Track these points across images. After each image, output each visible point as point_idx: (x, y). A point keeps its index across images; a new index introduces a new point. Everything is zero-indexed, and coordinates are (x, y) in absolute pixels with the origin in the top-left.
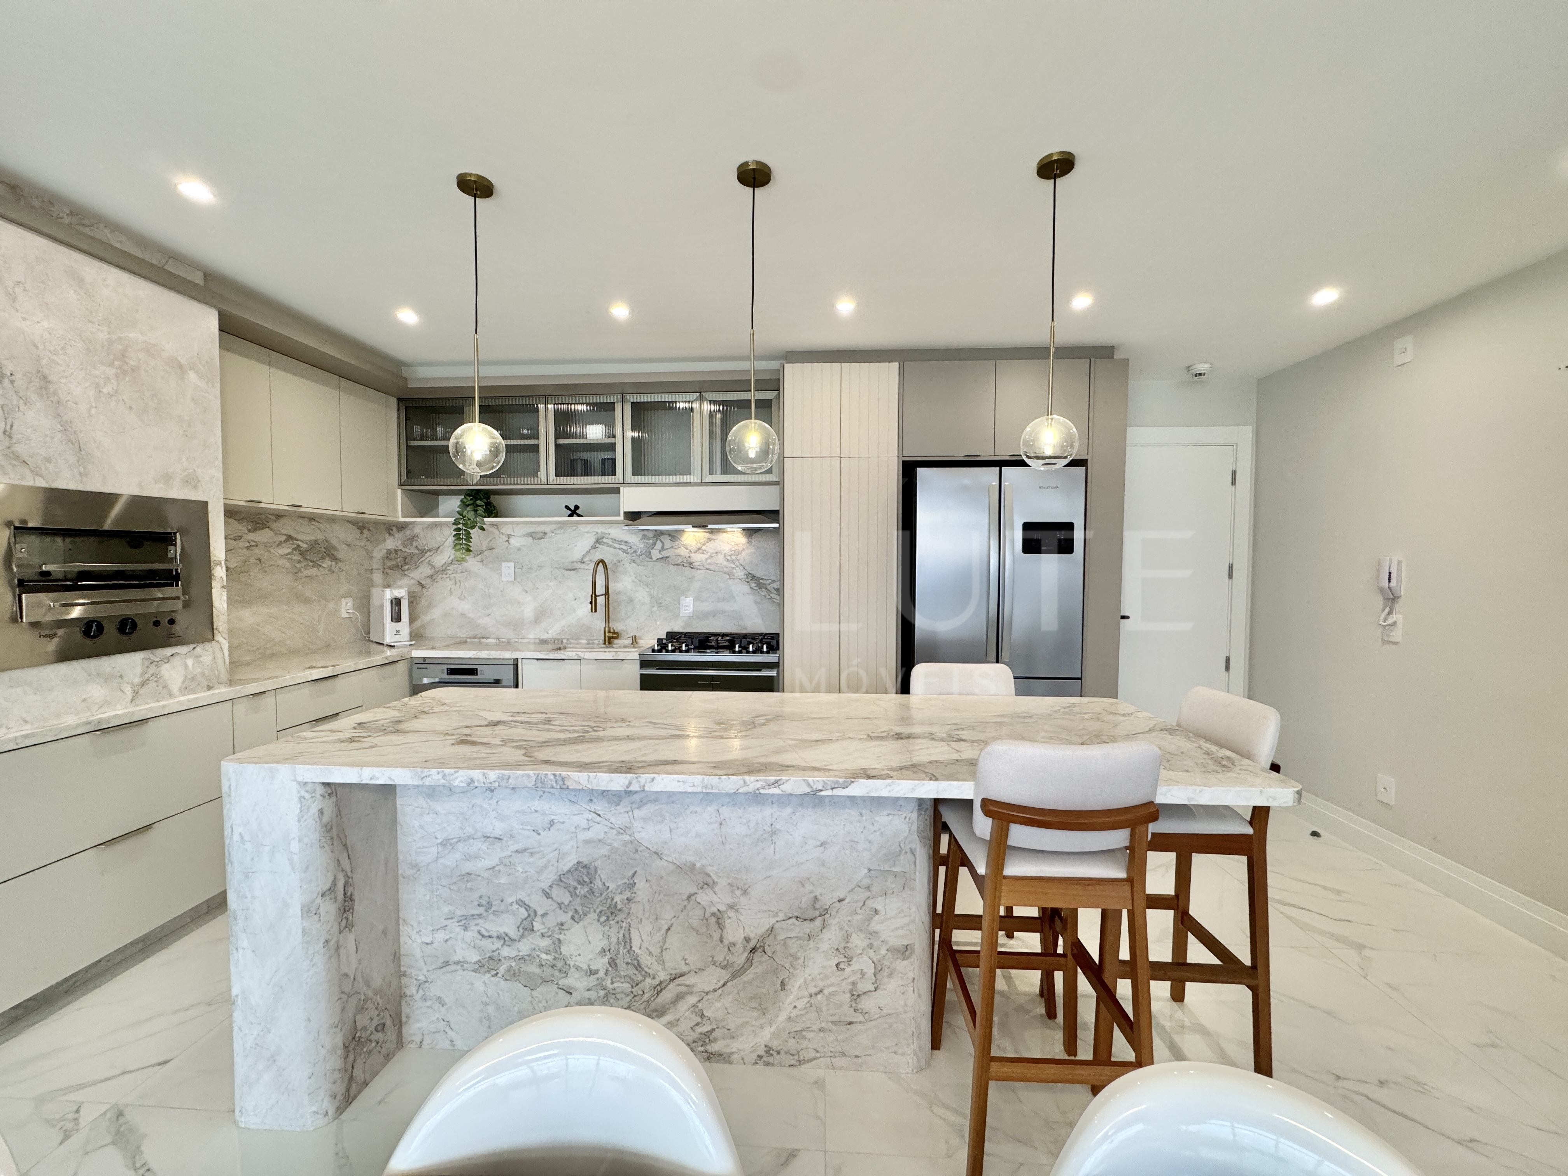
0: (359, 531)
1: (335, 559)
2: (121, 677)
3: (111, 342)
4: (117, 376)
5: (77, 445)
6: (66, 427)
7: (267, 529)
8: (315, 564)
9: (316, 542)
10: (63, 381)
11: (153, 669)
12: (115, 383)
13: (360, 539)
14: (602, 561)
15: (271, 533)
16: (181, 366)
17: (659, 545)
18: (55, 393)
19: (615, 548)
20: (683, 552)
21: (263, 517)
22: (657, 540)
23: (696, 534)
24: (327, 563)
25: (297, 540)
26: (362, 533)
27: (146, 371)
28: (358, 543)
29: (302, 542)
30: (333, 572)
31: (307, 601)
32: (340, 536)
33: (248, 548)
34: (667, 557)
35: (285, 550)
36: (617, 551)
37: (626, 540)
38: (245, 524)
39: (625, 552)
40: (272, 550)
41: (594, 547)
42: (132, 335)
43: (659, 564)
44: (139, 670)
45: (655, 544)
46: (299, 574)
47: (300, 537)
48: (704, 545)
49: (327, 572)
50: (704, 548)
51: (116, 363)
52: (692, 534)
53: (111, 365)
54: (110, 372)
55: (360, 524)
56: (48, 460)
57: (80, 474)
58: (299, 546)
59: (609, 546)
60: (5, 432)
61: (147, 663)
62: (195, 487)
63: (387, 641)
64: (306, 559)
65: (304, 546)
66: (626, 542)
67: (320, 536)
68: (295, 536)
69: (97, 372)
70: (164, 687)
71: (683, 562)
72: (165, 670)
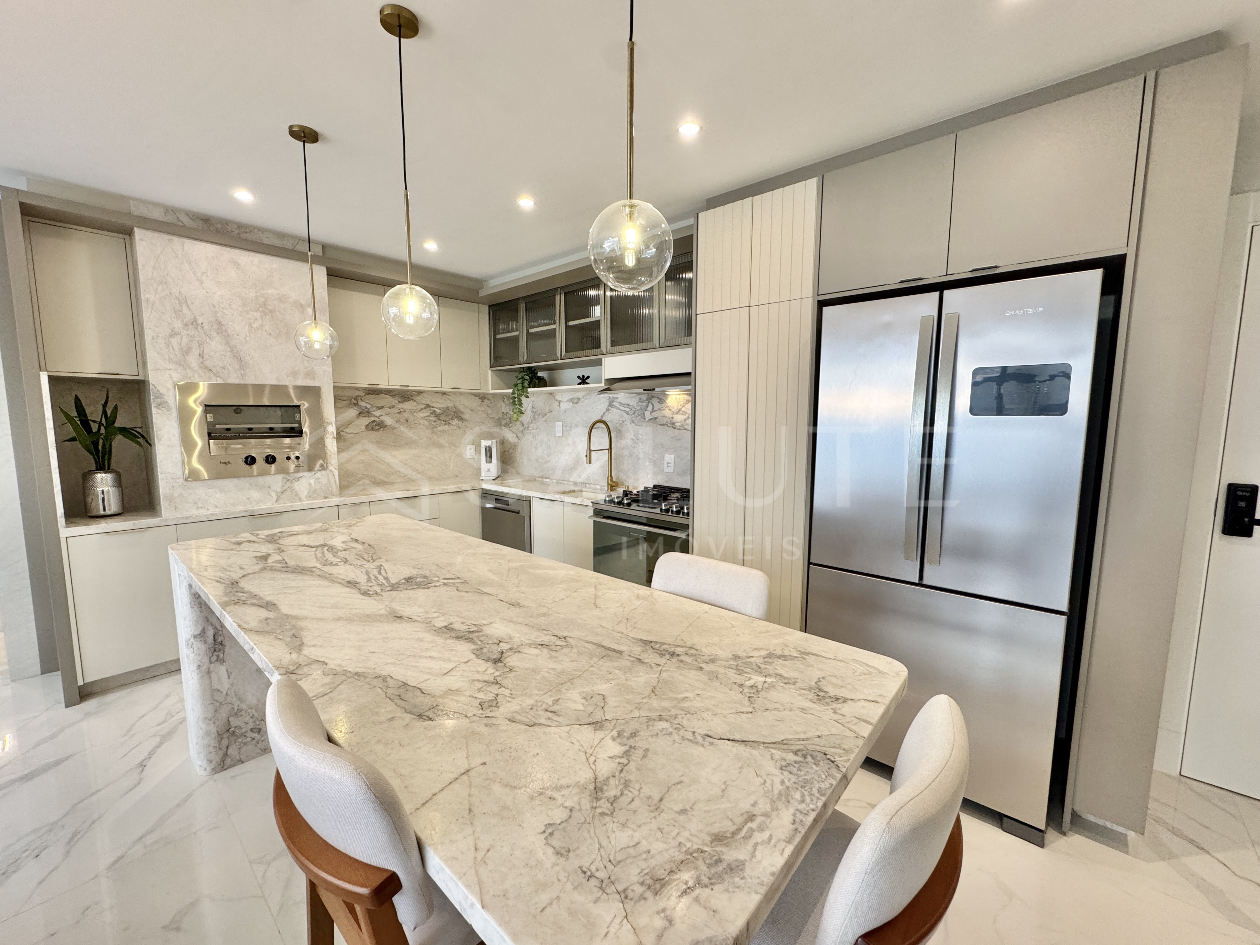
0: (480, 400)
1: (461, 419)
2: (269, 487)
3: (257, 297)
4: (261, 317)
5: (239, 358)
6: (232, 349)
7: (411, 401)
8: (447, 423)
9: (447, 408)
10: (230, 323)
11: (288, 484)
12: (260, 321)
13: (481, 406)
14: (602, 421)
15: (415, 403)
16: (302, 306)
17: (650, 408)
18: (226, 331)
19: (621, 410)
20: (667, 413)
21: (409, 393)
22: (649, 403)
23: (678, 396)
24: (455, 422)
25: (433, 407)
26: (482, 401)
27: (279, 311)
28: (479, 408)
29: (437, 408)
30: (460, 428)
31: (441, 446)
32: (463, 404)
33: (399, 413)
34: (656, 418)
35: (426, 413)
36: (623, 412)
37: (627, 403)
38: (396, 398)
39: (627, 413)
40: (415, 414)
41: (608, 410)
42: (269, 292)
43: (650, 424)
44: (280, 484)
45: (647, 406)
46: (435, 429)
47: (434, 405)
48: (684, 406)
49: (455, 428)
50: (683, 409)
51: (261, 309)
52: (674, 396)
53: (257, 311)
54: (257, 315)
55: (481, 396)
56: (223, 368)
57: (242, 375)
58: (434, 411)
59: (618, 409)
60: (200, 355)
61: (285, 480)
62: (314, 378)
64: (440, 420)
65: (438, 411)
66: (628, 405)
67: (450, 405)
68: (431, 405)
69: (249, 316)
70: (297, 495)
71: (667, 422)
72: (296, 485)
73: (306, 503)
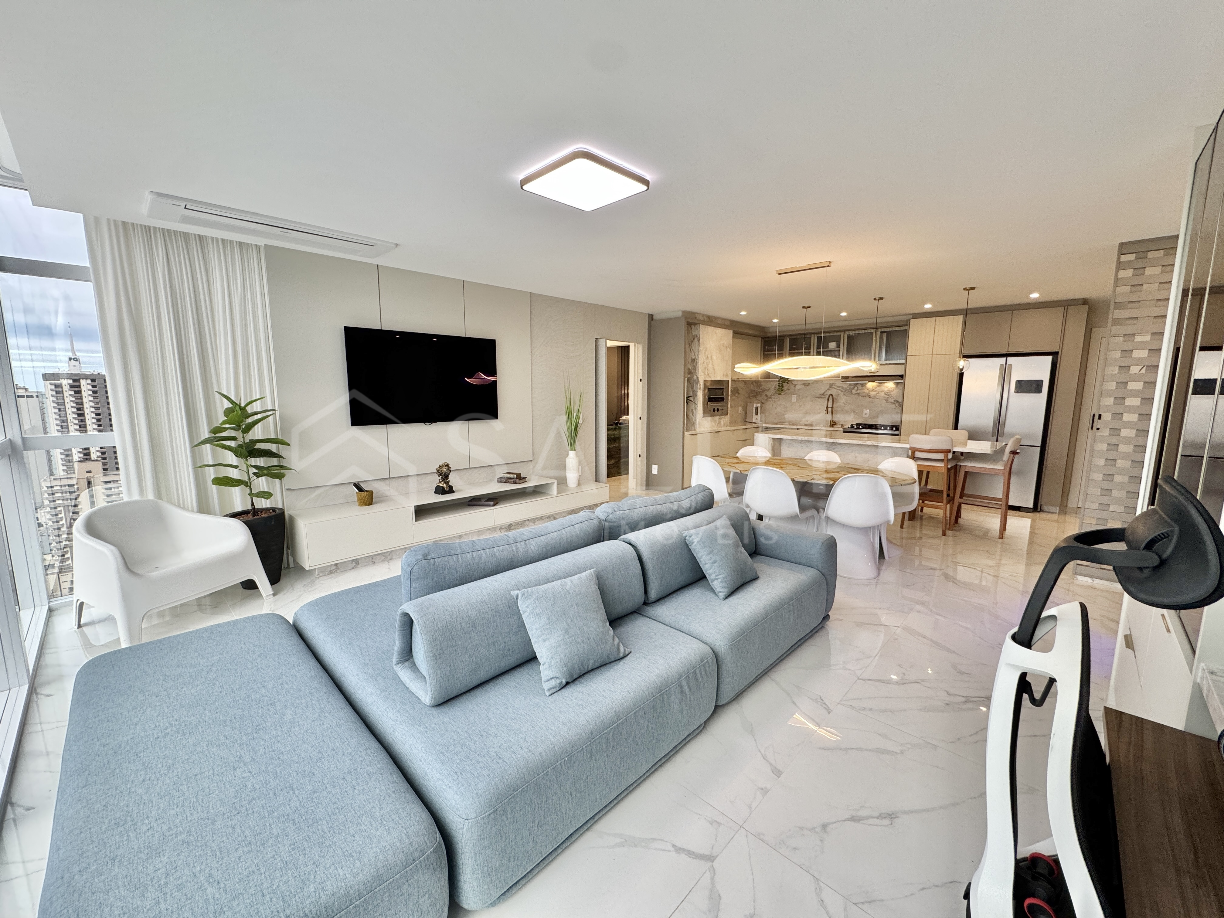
2: (716, 421)
14: (831, 395)
17: (856, 388)
19: (837, 389)
20: (866, 391)
34: (859, 393)
37: (842, 386)
39: (841, 391)
41: (829, 389)
43: (856, 396)
48: (876, 389)
52: (871, 384)
57: (714, 376)
60: (707, 369)
61: (719, 419)
62: (727, 377)
63: (753, 421)
71: (866, 395)
72: (721, 421)
73: (724, 429)
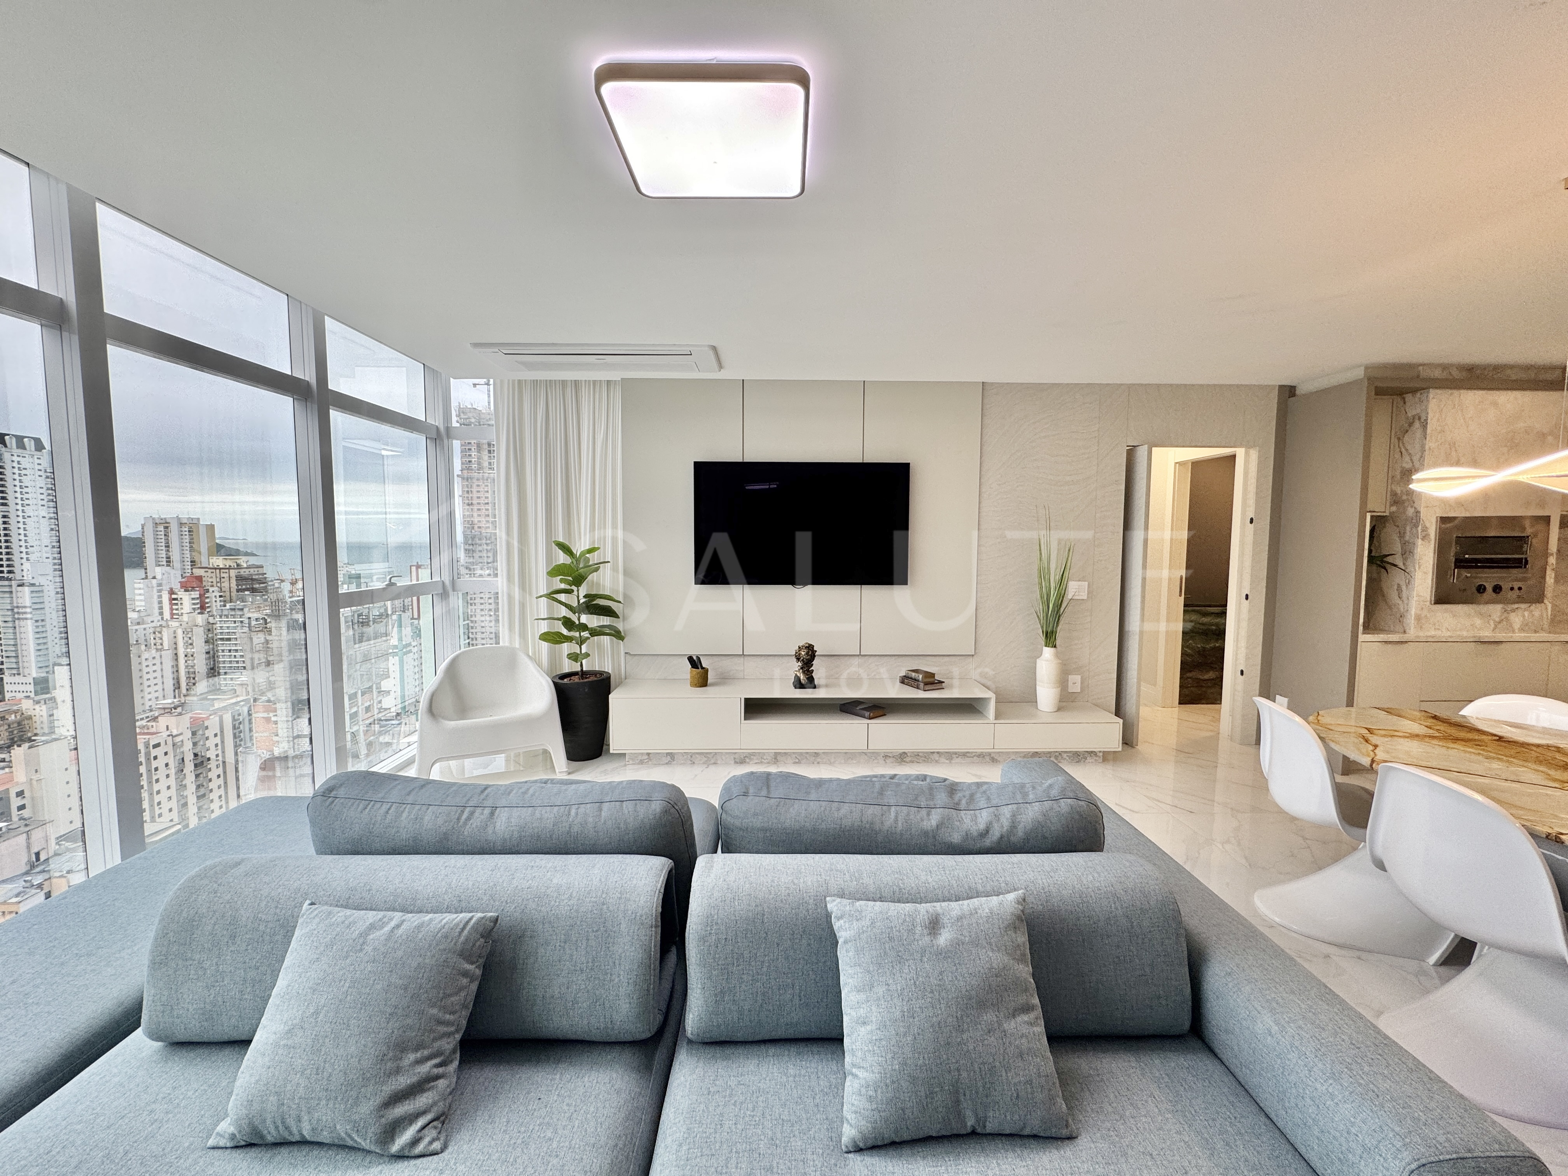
2: (1490, 616)
3: (1507, 433)
11: (1505, 615)
12: (1507, 455)
27: (1524, 444)
42: (1518, 425)
44: (1499, 614)
56: (1472, 502)
57: (1484, 508)
61: (1505, 610)
62: (1544, 508)
70: (1511, 626)
72: (1512, 616)
73: (1518, 636)
